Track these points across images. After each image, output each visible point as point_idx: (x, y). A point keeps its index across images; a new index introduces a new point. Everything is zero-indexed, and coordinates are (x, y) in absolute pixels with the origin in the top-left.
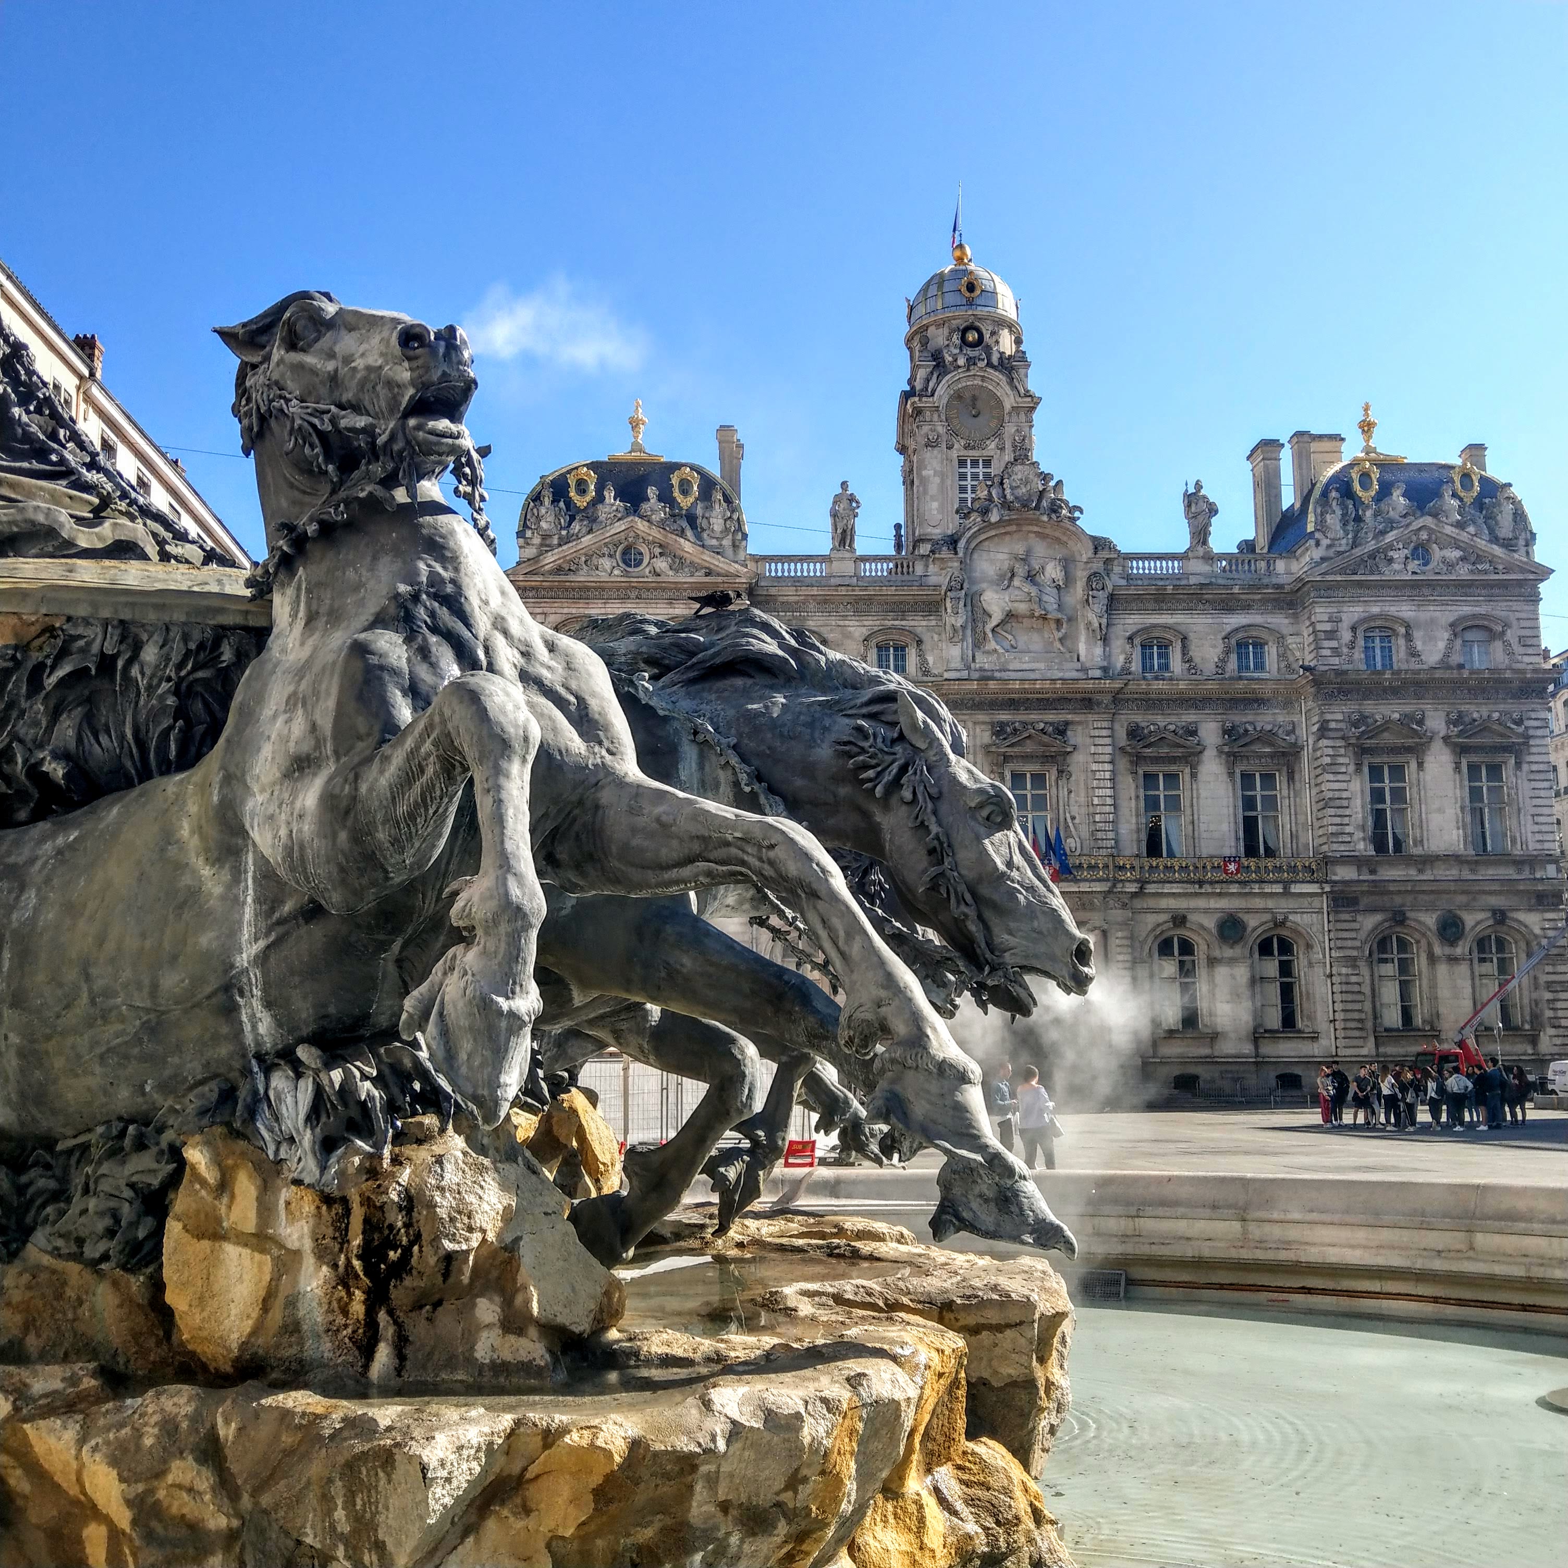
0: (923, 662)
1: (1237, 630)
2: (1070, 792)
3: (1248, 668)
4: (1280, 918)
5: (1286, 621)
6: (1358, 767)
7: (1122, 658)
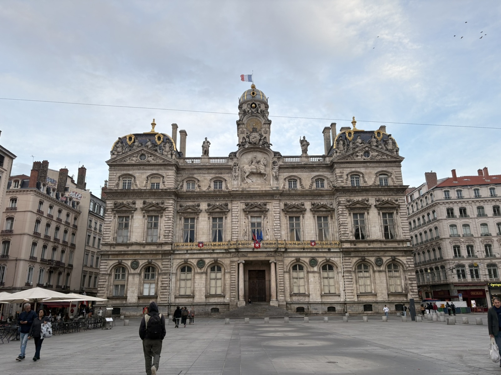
0: (227, 186)
1: (315, 176)
2: (267, 222)
3: (319, 187)
4: (328, 259)
5: (329, 174)
6: (350, 214)
7: (283, 184)
